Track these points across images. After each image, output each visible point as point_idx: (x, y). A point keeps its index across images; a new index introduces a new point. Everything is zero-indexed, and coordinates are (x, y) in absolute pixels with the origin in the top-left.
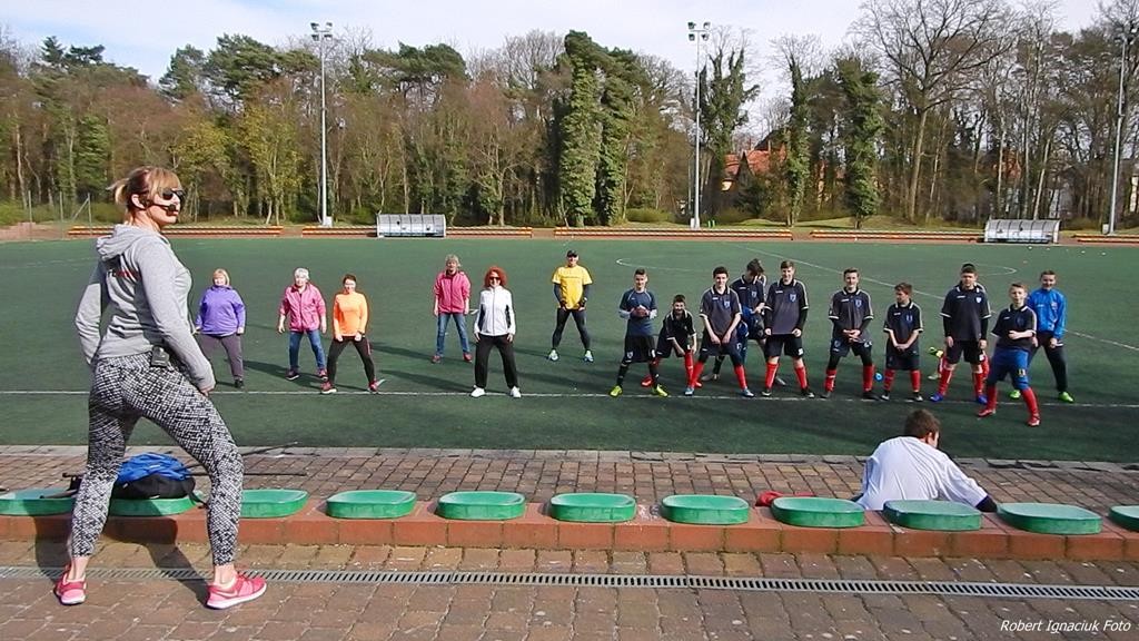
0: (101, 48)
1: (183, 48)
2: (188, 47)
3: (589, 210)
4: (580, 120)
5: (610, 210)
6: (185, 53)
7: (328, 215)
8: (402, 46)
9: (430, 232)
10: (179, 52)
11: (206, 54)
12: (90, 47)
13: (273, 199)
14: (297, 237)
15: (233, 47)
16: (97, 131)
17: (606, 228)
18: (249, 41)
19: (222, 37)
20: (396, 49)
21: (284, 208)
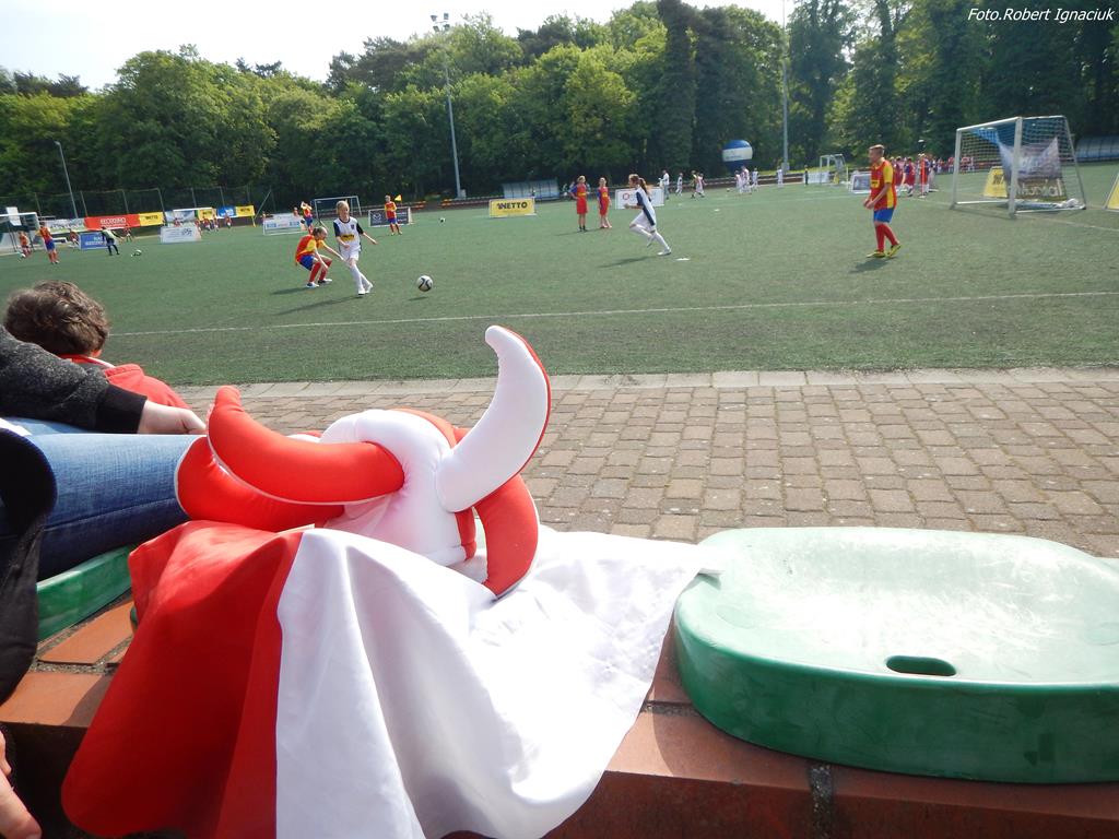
0: (278, 64)
1: (338, 55)
2: (343, 53)
6: (340, 58)
8: (520, 31)
10: (336, 58)
11: (357, 59)
12: (272, 64)
15: (377, 49)
18: (389, 41)
19: (367, 41)
20: (515, 35)
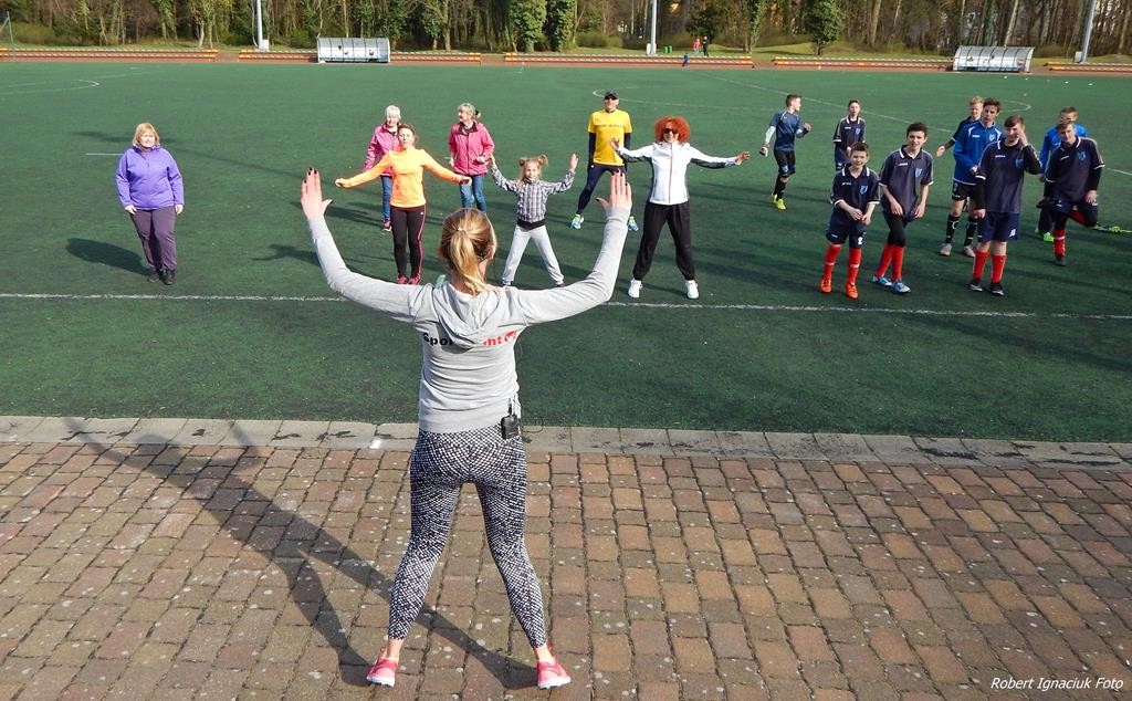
3: (540, 34)
5: (561, 34)
7: (264, 37)
9: (374, 57)
13: (206, 21)
14: (232, 62)
17: (557, 54)
21: (217, 30)
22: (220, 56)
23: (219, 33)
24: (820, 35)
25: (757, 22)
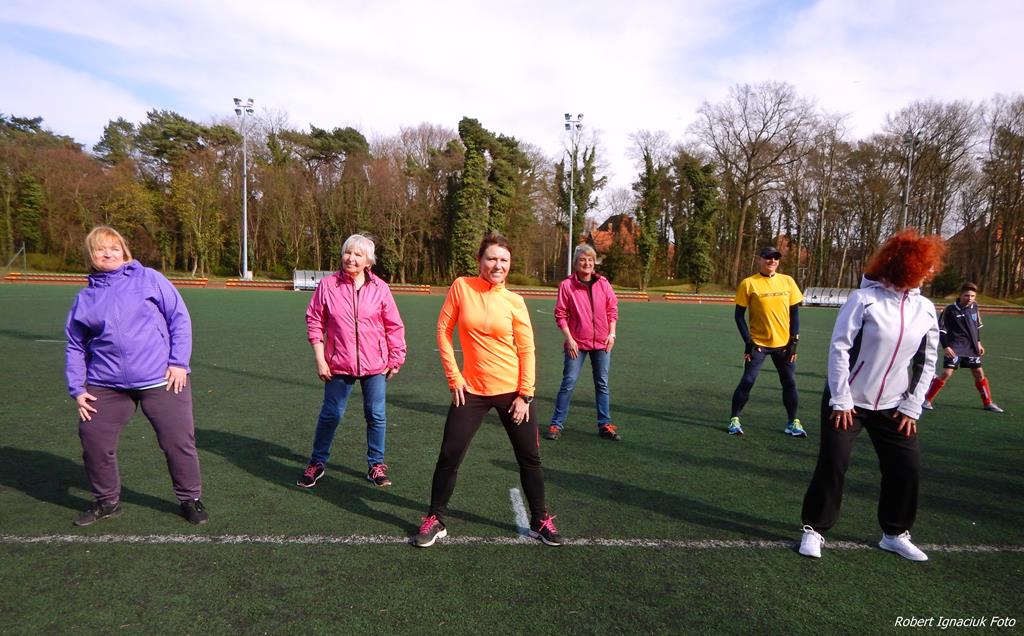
0: (39, 120)
1: (115, 120)
2: (121, 120)
4: (471, 195)
6: (117, 124)
7: (249, 270)
10: (112, 124)
11: (137, 126)
12: (30, 117)
13: (199, 254)
14: (221, 288)
15: (161, 122)
16: (34, 190)
18: (176, 117)
19: (152, 112)
20: (308, 131)
21: (208, 264)
22: (210, 284)
23: (210, 267)
24: (698, 278)
25: (648, 267)
